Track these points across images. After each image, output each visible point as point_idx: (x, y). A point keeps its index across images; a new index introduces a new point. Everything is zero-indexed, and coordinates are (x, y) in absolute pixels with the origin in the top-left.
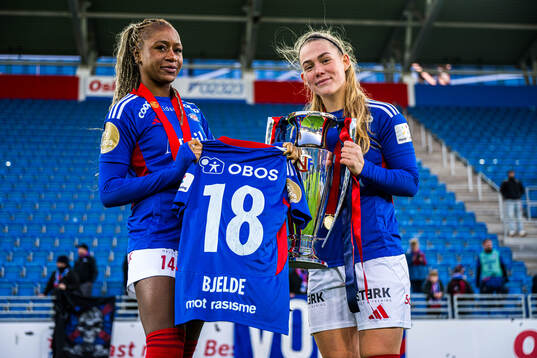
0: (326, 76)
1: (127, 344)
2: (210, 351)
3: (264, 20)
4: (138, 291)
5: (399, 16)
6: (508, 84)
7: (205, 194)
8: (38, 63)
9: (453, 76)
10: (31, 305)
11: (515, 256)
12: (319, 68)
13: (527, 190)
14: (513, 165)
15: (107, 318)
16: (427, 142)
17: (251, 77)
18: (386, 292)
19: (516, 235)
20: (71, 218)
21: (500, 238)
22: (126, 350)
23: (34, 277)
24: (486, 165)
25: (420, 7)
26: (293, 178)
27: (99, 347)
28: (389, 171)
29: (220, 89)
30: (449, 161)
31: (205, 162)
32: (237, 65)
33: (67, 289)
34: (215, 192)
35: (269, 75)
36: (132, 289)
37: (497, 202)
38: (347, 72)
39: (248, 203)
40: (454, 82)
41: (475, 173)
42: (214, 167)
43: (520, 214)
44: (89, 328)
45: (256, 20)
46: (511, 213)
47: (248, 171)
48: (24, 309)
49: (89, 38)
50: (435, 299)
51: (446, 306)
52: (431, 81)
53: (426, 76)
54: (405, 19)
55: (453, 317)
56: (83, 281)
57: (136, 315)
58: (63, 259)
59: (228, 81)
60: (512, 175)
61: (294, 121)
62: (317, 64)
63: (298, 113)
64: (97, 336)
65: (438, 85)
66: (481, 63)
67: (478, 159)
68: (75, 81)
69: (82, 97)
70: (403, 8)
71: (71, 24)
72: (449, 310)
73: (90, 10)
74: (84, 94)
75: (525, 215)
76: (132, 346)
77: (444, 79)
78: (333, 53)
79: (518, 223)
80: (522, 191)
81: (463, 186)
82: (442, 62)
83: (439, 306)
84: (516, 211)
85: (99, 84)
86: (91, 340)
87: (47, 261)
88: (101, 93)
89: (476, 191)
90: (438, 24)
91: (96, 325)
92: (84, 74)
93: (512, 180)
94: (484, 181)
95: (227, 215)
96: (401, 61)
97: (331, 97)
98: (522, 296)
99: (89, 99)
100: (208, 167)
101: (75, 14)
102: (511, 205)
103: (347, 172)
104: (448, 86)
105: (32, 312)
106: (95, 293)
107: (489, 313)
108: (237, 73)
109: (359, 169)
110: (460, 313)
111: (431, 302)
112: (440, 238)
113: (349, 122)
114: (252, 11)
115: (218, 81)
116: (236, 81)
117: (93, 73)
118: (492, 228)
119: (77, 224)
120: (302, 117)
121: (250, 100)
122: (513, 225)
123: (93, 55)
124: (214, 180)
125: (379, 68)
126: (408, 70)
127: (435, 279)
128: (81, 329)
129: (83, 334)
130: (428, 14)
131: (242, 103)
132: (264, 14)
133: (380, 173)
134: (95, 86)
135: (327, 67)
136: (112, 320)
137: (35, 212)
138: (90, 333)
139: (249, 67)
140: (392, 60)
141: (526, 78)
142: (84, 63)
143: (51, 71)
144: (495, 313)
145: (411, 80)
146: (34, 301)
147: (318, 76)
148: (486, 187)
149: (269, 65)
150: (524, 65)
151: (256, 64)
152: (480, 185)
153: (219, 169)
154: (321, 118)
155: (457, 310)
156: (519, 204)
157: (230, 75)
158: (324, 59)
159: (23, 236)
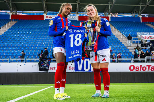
0: (92, 13)
1: (54, 67)
2: (70, 69)
3: (81, 4)
4: (55, 55)
5: (108, 3)
6: (129, 17)
7: (70, 36)
8: (36, 13)
9: (118, 15)
10: (35, 60)
11: (130, 51)
12: (91, 12)
13: (133, 38)
14: (130, 33)
15: (49, 62)
16: (113, 28)
17: (78, 15)
18: (106, 56)
19: (130, 46)
20: (43, 43)
21: (127, 47)
22: (54, 68)
23: (36, 54)
24: (125, 33)
25: (112, 1)
26: (86, 32)
27: (47, 67)
28: (105, 32)
29: (72, 18)
30: (117, 32)
31: (69, 30)
32: (75, 13)
33: (42, 57)
34: (72, 36)
35: (81, 15)
36: (54, 55)
37: (127, 40)
38: (96, 12)
39: (78, 37)
40: (118, 16)
41: (122, 34)
42: (71, 31)
43: (131, 42)
44: (46, 63)
45: (79, 4)
46: (129, 42)
47: (78, 31)
48: (34, 60)
49: (46, 8)
50: (114, 59)
51: (116, 60)
52: (114, 16)
53: (113, 15)
54: (109, 4)
55: (117, 62)
56: (45, 55)
57: (56, 62)
58: (42, 51)
59: (73, 16)
60: (130, 35)
61: (85, 23)
62: (90, 11)
63: (86, 21)
64: (47, 65)
65: (115, 17)
66: (124, 13)
67: (123, 31)
68: (43, 16)
69: (44, 19)
70: (108, 1)
71: (42, 5)
72: (117, 61)
73: (46, 2)
74: (45, 19)
75: (132, 43)
76: (55, 68)
77: (117, 16)
78: (93, 9)
79: (131, 44)
80: (132, 38)
81: (120, 37)
82: (116, 12)
83: (115, 60)
84: (130, 42)
85: (48, 17)
86: (46, 66)
87: (38, 51)
88: (48, 19)
89: (122, 38)
90: (115, 5)
91: (47, 63)
92: (45, 15)
93: (130, 36)
94: (124, 36)
95: (74, 39)
96: (108, 12)
97: (93, 18)
98: (131, 58)
99: (46, 20)
100: (70, 31)
101: (43, 3)
102: (129, 41)
103: (97, 32)
104: (117, 17)
105: (35, 61)
106: (48, 57)
107: (125, 62)
108: (75, 15)
109: (99, 32)
110: (119, 62)
111: (113, 60)
112: (115, 47)
113: (97, 22)
114: (78, 2)
115: (71, 16)
116: (75, 16)
117: (47, 15)
118: (125, 45)
119: (44, 44)
120: (87, 22)
121: (78, 20)
122: (130, 45)
123: (46, 11)
124: (71, 34)
125: (104, 14)
126: (109, 14)
127: (114, 55)
128: (44, 63)
129: (44, 64)
130: (113, 3)
131: (76, 20)
132: (81, 3)
133: (103, 32)
134: (47, 17)
135: (92, 11)
136: (50, 63)
137: (36, 42)
138: (45, 64)
139: (78, 13)
140: (106, 12)
141: (133, 15)
142: (45, 13)
143: (38, 14)
144: (126, 62)
145: (110, 16)
146: (36, 59)
147: (90, 13)
148: (124, 37)
149: (81, 13)
150: (132, 13)
151: (79, 13)
152: (123, 37)
153: (72, 31)
154: (91, 22)
155: (118, 61)
156: (131, 40)
157: (74, 15)
158: (92, 10)
159: (34, 46)
